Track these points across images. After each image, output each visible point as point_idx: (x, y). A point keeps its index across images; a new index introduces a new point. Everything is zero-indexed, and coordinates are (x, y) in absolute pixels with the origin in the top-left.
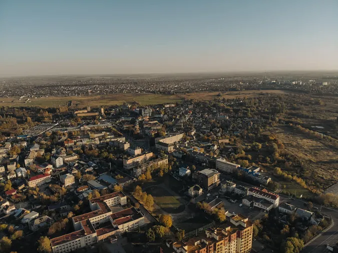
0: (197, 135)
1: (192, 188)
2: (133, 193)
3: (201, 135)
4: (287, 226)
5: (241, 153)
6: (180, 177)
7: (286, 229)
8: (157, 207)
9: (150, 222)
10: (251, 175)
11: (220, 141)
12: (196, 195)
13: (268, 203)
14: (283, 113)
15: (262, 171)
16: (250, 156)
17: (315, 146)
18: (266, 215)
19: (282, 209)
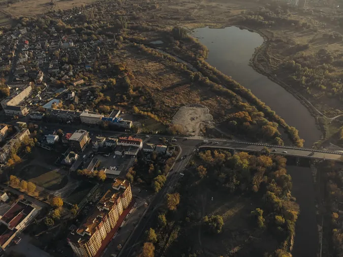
0: (46, 80)
1: (68, 157)
2: (8, 183)
3: (52, 79)
4: (152, 165)
5: (100, 96)
6: (50, 145)
7: (152, 168)
8: (42, 189)
9: (41, 208)
10: (115, 123)
11: (75, 84)
12: (73, 161)
13: (135, 148)
14: (125, 28)
15: (123, 112)
16: (108, 98)
17: (159, 70)
18: (136, 160)
19: (146, 150)
